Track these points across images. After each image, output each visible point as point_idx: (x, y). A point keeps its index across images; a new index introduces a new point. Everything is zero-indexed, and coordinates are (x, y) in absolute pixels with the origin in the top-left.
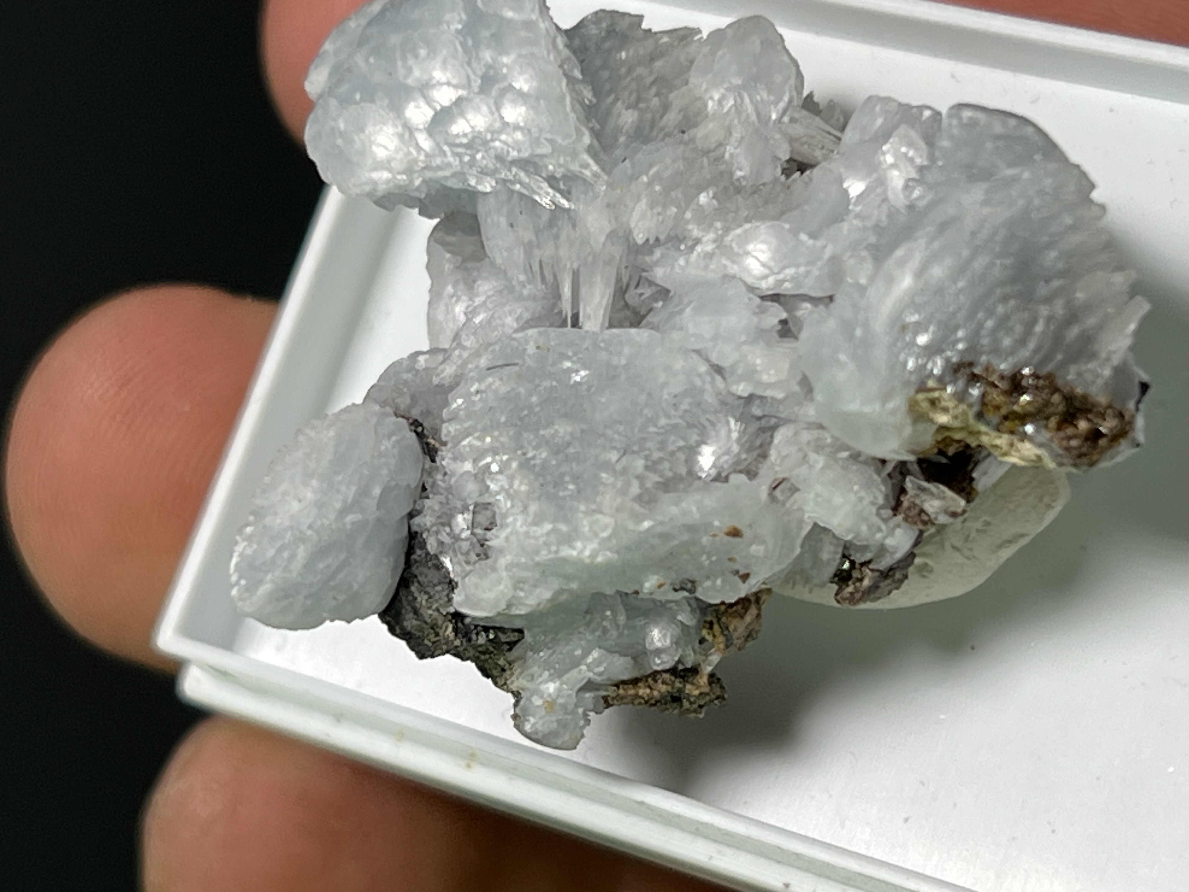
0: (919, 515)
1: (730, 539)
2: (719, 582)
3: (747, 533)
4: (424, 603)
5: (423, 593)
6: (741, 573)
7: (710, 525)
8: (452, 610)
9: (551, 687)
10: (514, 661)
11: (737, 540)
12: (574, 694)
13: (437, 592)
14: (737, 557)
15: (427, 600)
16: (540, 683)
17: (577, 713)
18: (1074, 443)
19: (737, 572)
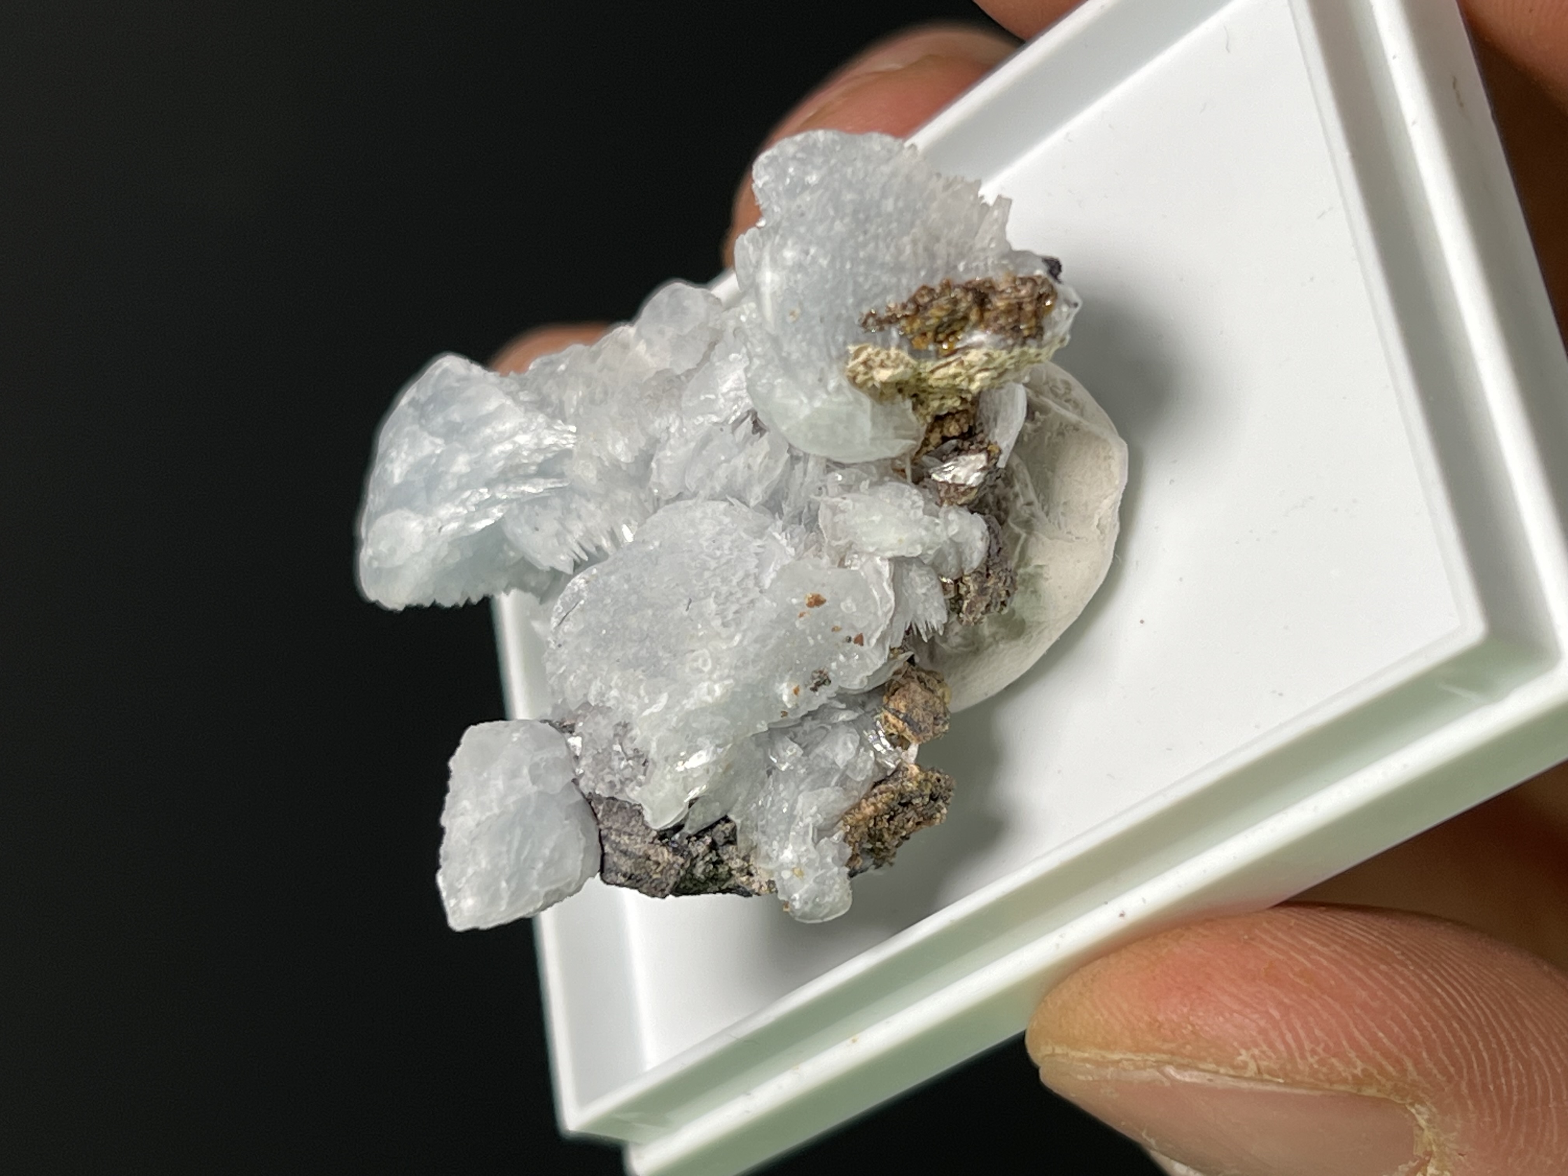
0: (957, 489)
1: (816, 609)
2: (841, 658)
3: (825, 594)
4: (627, 842)
5: (622, 835)
6: (853, 637)
7: (791, 607)
8: (654, 833)
9: (788, 855)
10: (749, 856)
11: (822, 607)
12: (812, 848)
13: (634, 826)
14: (838, 624)
15: (629, 839)
16: (777, 857)
17: (827, 863)
18: (1002, 321)
19: (849, 640)
